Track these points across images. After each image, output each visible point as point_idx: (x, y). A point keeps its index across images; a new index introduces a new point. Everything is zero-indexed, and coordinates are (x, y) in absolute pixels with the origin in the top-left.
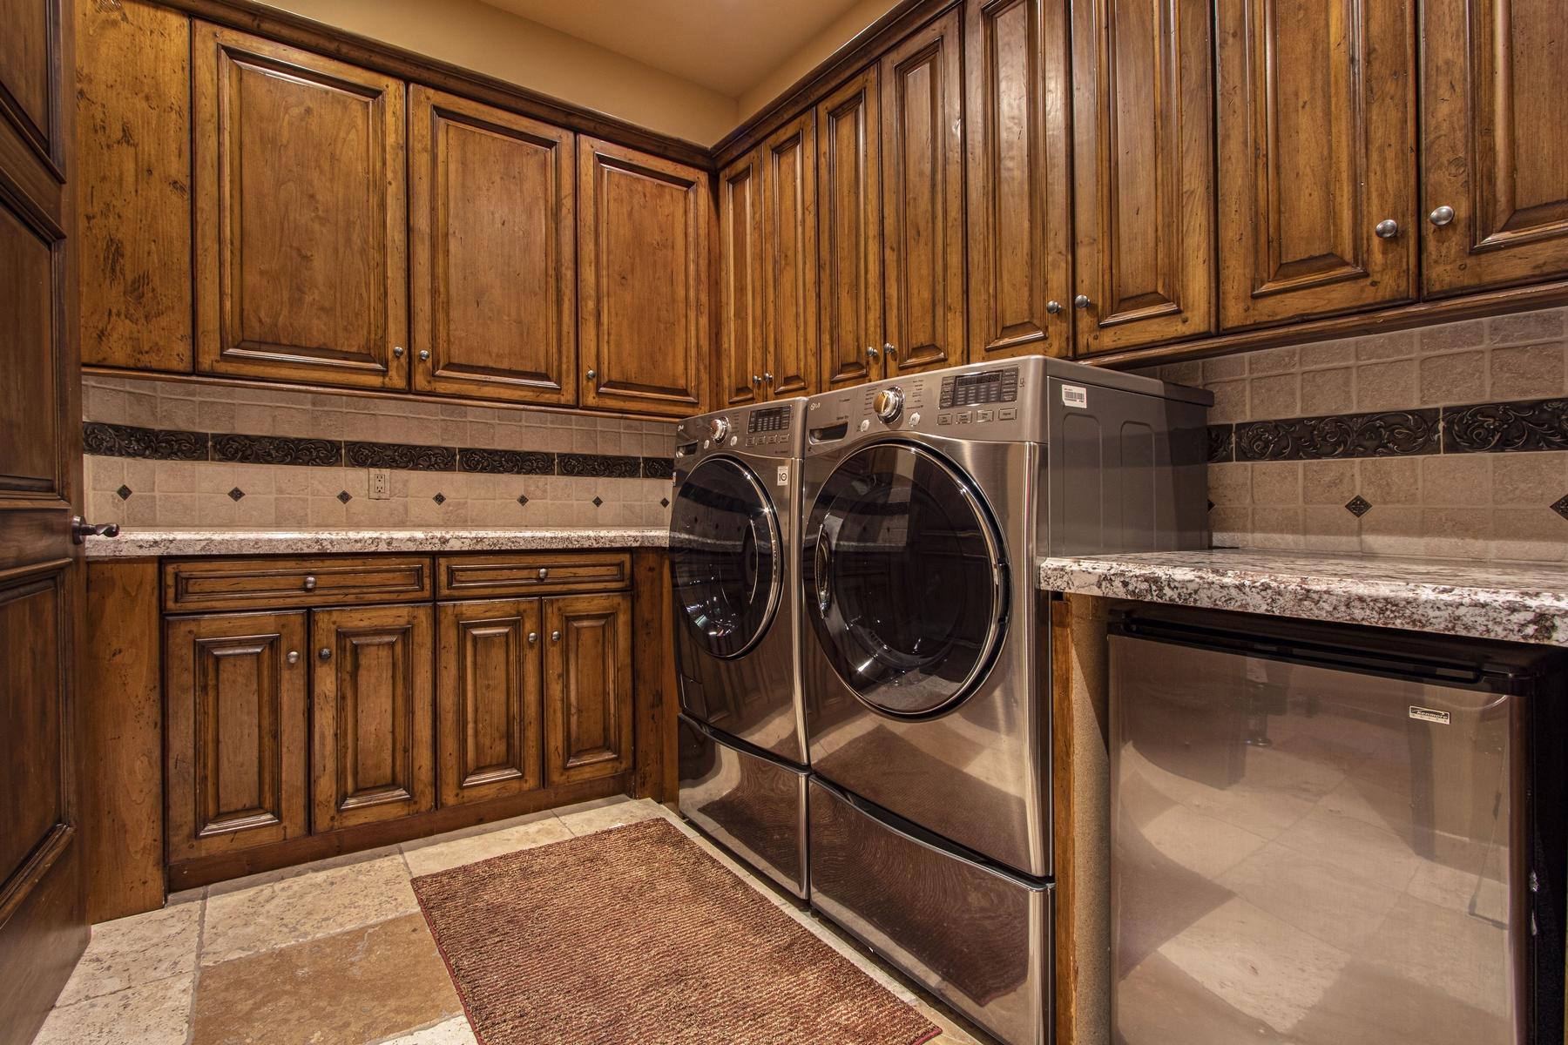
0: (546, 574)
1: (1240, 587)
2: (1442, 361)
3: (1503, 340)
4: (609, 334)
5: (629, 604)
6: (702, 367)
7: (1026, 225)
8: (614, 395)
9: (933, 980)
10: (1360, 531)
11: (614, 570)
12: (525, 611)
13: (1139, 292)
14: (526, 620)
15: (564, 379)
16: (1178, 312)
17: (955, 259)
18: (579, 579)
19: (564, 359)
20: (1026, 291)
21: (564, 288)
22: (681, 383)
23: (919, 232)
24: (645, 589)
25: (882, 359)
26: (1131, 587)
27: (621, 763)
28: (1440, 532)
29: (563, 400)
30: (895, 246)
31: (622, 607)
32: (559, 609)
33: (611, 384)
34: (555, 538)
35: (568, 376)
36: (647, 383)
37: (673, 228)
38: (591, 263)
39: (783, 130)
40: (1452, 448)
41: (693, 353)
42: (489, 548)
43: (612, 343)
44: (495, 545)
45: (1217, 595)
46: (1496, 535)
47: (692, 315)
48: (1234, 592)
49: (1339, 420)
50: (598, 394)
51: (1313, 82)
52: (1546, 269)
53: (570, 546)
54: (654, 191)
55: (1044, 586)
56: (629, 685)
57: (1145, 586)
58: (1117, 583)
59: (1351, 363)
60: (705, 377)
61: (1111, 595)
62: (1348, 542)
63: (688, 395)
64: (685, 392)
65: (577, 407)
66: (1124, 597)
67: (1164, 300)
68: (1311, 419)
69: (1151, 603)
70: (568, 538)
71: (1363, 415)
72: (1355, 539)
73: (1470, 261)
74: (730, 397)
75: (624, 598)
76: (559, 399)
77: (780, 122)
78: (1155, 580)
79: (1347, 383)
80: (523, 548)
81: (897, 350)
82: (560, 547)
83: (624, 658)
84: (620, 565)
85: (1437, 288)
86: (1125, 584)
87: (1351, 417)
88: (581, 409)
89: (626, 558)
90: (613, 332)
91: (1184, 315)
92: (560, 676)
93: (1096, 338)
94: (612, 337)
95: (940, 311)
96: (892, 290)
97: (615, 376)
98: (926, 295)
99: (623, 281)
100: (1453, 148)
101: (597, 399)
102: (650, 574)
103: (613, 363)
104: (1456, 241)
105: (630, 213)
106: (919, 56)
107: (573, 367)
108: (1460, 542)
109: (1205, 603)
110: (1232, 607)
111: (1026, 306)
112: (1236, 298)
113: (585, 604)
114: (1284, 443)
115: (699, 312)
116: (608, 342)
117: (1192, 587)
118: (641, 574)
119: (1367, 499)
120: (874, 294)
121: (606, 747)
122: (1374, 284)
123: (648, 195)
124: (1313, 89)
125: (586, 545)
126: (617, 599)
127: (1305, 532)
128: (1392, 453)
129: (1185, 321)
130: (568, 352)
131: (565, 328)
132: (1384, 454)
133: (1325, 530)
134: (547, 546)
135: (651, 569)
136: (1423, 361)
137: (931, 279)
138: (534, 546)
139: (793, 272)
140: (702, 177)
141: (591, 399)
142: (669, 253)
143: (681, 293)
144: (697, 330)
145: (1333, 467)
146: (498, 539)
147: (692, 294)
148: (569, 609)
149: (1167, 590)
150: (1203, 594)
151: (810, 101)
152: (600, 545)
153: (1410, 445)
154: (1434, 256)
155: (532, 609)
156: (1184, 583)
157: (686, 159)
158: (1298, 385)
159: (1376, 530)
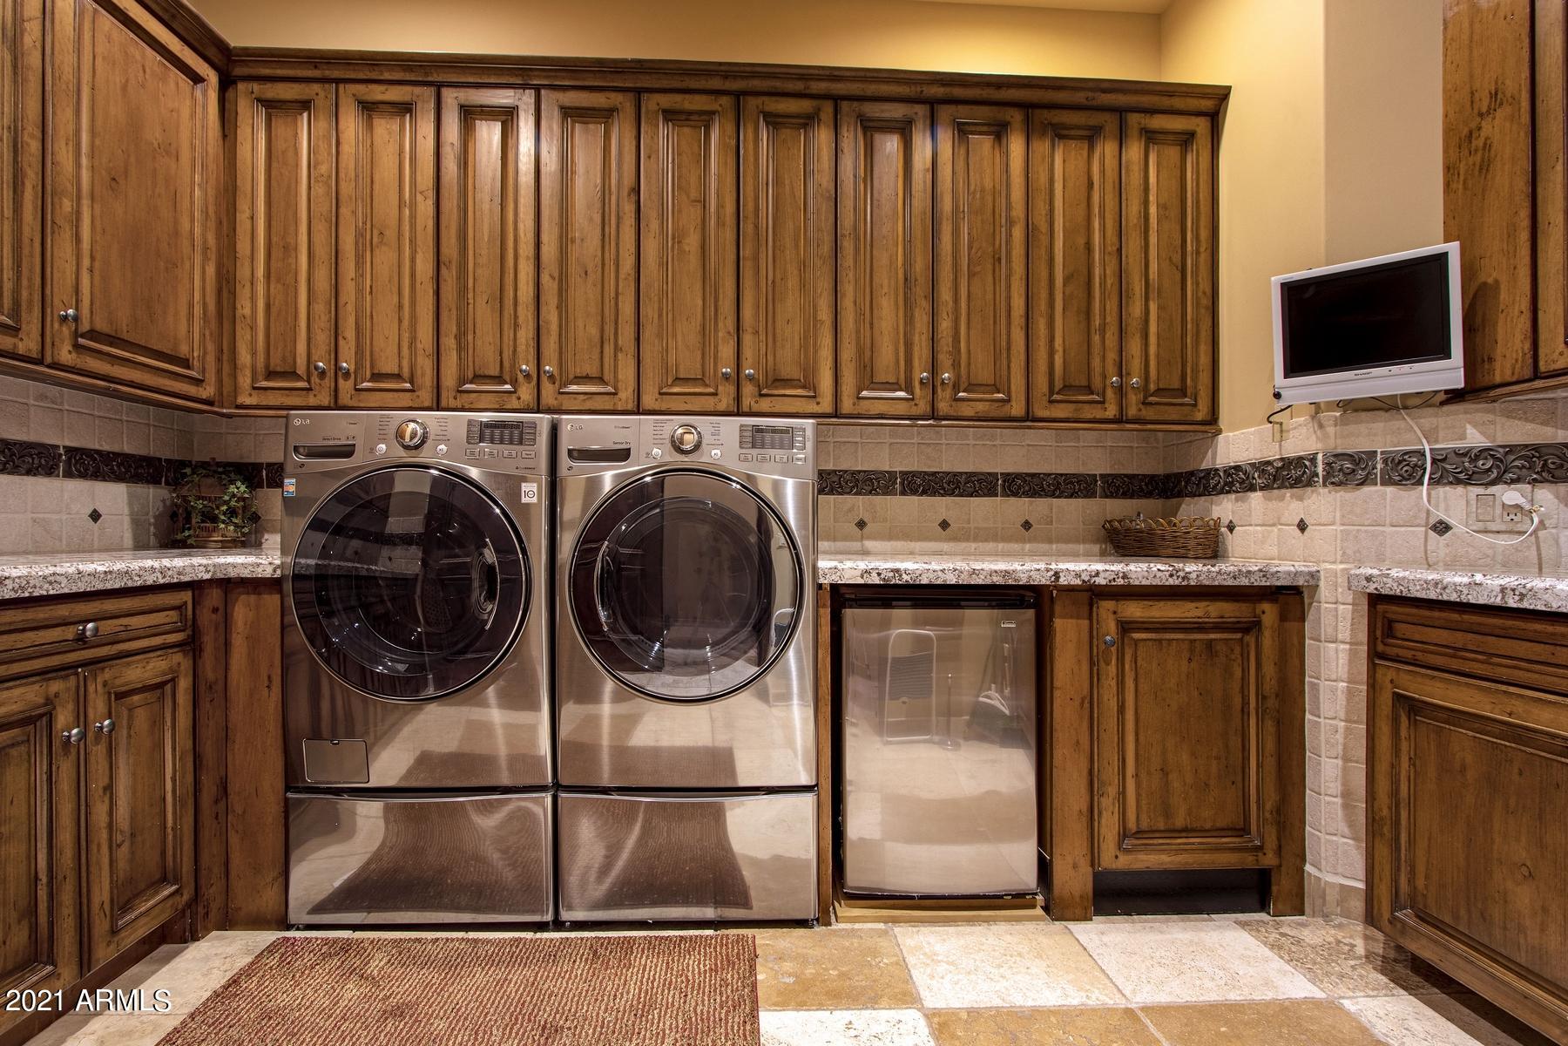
0: (96, 629)
1: (943, 571)
2: (899, 446)
3: (922, 439)
4: (93, 258)
5: (191, 662)
6: (207, 333)
7: (700, 302)
8: (99, 352)
9: (709, 913)
10: (862, 539)
11: (173, 616)
12: (57, 695)
13: (789, 377)
14: (59, 709)
15: (24, 315)
16: (814, 397)
17: (627, 308)
18: (131, 634)
19: (25, 282)
20: (699, 354)
21: (25, 166)
22: (184, 350)
23: (586, 273)
24: (209, 642)
25: (535, 376)
26: (882, 576)
27: (182, 895)
28: (897, 538)
29: (22, 349)
30: (556, 275)
31: (182, 668)
32: (105, 684)
33: (93, 334)
34: (111, 572)
35: (30, 309)
36: (142, 343)
37: (177, 132)
38: (68, 139)
39: (382, 88)
40: (903, 493)
41: (198, 310)
42: (13, 595)
43: (97, 273)
44: (22, 588)
45: (931, 576)
46: (919, 539)
47: (198, 259)
48: (940, 573)
49: (854, 473)
50: (77, 347)
51: (889, 283)
52: (979, 415)
53: (130, 584)
54: (156, 68)
55: (821, 581)
56: (190, 778)
57: (892, 574)
58: (874, 574)
59: (858, 440)
60: (211, 347)
61: (870, 582)
62: (856, 545)
63: (188, 367)
64: (185, 363)
65: (40, 362)
66: (878, 583)
67: (804, 387)
68: (840, 471)
69: (896, 586)
70: (127, 573)
71: (865, 472)
72: (859, 544)
73: (954, 403)
74: (254, 379)
75: (185, 654)
76: (15, 345)
77: (374, 76)
78: (897, 571)
79: (856, 451)
80: (66, 591)
81: (556, 373)
82: (117, 586)
83: (185, 742)
84: (179, 608)
85: (941, 414)
86: (879, 574)
87: (860, 472)
88: (49, 366)
89: (187, 596)
90: (98, 257)
91: (818, 400)
92: (105, 789)
93: (757, 402)
94: (97, 264)
95: (609, 350)
96: (551, 315)
97: (102, 325)
98: (594, 331)
99: (113, 184)
100: (948, 345)
101: (74, 355)
102: (214, 616)
103: (97, 304)
104: (948, 393)
105: (124, 88)
106: (590, 112)
107: (37, 297)
108: (905, 543)
109: (925, 581)
110: (939, 582)
111: (699, 366)
112: (849, 396)
113: (139, 671)
114: (824, 485)
115: (205, 258)
116: (91, 270)
117: (918, 573)
118: (206, 618)
119: (865, 520)
120: (526, 314)
121: (164, 880)
122: (916, 405)
123: (148, 70)
124: (889, 286)
125: (150, 580)
126: (177, 657)
127: (835, 540)
128: (878, 494)
129: (818, 403)
130: (31, 271)
131: (26, 231)
132: (875, 495)
133: (845, 539)
134: (100, 586)
135: (215, 610)
136: (891, 444)
137: (600, 318)
138: (81, 587)
139: (393, 256)
140: (212, 77)
141: (66, 355)
142: (173, 166)
143: (186, 225)
144: (203, 280)
145: (850, 500)
146: (27, 578)
147: (197, 231)
148: (118, 682)
149: (904, 576)
150: (924, 576)
151: (430, 79)
152: (167, 580)
153: (887, 490)
154: (940, 397)
155: (68, 689)
156: (914, 571)
157: (196, 44)
158: (831, 449)
159: (869, 538)
